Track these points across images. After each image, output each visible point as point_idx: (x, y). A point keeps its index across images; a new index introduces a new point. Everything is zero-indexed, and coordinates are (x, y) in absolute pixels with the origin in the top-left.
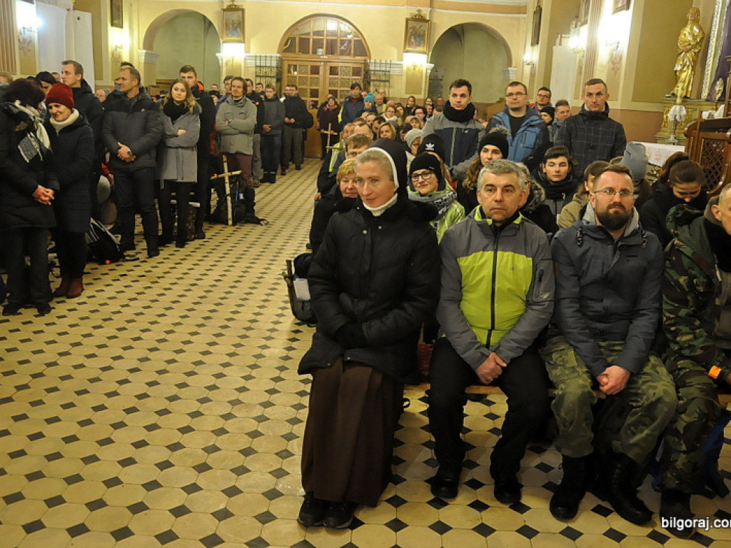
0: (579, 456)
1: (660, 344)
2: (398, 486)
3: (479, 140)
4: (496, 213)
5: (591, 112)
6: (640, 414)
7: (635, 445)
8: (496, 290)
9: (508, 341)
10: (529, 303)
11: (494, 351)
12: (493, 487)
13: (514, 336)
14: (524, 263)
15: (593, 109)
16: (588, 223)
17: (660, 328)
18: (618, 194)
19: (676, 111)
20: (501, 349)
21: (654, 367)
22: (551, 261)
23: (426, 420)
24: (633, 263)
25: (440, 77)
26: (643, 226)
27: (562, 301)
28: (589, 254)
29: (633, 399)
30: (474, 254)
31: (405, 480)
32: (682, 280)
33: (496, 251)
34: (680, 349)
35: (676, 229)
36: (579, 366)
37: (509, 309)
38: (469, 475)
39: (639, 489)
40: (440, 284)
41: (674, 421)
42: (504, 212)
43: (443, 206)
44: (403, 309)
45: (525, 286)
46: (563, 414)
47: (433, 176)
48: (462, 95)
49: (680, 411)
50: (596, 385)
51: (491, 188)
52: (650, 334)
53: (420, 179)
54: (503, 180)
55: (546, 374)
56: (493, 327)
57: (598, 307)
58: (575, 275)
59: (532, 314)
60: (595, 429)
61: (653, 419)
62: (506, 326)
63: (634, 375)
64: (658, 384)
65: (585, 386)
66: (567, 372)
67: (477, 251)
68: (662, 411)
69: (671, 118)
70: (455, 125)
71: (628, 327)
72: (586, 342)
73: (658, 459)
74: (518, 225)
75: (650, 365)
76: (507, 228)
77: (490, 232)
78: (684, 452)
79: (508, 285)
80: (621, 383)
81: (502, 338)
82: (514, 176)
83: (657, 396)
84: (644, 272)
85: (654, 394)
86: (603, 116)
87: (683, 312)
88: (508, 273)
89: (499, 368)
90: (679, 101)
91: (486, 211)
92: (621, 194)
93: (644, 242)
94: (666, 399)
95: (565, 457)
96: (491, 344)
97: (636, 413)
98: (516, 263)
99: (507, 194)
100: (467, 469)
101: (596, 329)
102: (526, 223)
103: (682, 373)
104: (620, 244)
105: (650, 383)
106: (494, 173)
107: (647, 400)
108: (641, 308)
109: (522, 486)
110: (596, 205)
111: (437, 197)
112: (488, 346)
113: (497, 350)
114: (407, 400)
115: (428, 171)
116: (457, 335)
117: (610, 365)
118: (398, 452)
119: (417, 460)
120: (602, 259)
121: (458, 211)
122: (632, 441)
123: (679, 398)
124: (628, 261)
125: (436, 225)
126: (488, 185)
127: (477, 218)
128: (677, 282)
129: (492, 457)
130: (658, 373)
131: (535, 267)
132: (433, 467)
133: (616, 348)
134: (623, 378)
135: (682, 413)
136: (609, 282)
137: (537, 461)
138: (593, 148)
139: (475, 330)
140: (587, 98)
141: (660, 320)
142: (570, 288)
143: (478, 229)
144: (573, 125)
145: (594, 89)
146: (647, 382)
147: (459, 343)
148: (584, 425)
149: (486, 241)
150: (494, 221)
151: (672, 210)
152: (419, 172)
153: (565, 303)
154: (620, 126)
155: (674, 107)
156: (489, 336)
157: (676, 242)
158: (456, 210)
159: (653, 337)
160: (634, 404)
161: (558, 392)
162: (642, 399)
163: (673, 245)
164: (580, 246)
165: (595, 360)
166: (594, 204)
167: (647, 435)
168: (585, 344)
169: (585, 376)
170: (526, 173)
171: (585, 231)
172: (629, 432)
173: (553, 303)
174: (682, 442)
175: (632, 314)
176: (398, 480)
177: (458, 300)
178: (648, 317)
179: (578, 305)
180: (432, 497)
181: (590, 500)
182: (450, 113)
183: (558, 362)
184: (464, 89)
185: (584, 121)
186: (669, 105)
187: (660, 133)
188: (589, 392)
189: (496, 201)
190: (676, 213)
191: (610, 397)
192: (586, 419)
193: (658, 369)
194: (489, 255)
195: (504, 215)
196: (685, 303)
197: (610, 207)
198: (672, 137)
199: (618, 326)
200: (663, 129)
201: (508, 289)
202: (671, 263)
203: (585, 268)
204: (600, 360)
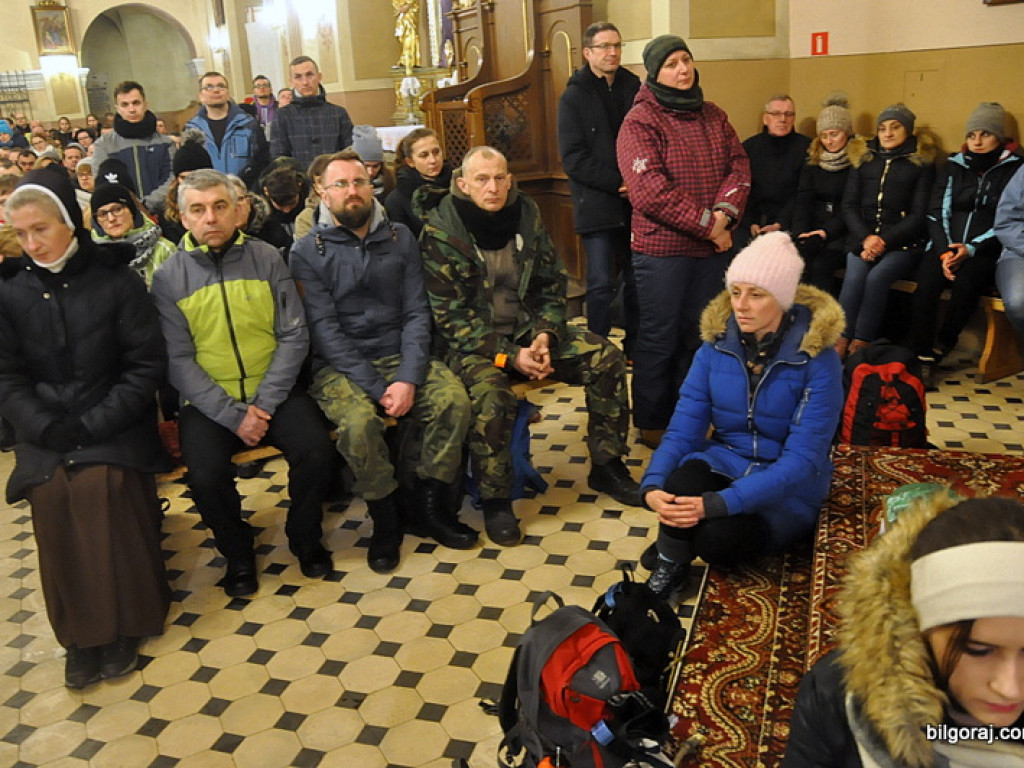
0: (384, 496)
1: (438, 346)
2: (184, 602)
3: (172, 158)
4: (211, 238)
5: (304, 98)
6: (435, 428)
7: (440, 463)
8: (235, 329)
9: (266, 387)
10: (278, 336)
11: (253, 403)
12: (298, 565)
13: (272, 378)
14: (259, 289)
15: (307, 94)
16: (326, 226)
17: (434, 329)
18: (351, 186)
19: (409, 85)
20: (261, 398)
21: (437, 372)
22: (291, 280)
23: (197, 517)
24: (387, 261)
25: (102, 85)
26: (389, 217)
27: (318, 324)
28: (336, 262)
29: (425, 413)
30: (196, 293)
31: (190, 593)
32: (444, 269)
33: (222, 282)
34: (461, 346)
35: (424, 214)
36: (356, 393)
37: (256, 348)
38: (265, 562)
39: (459, 513)
40: (164, 339)
41: (472, 427)
42: (221, 235)
43: (146, 248)
44: (126, 382)
45: (268, 315)
46: (352, 453)
47: (127, 210)
48: (135, 103)
49: (475, 412)
50: (381, 410)
51: (199, 208)
52: (425, 337)
53: (110, 216)
54: (210, 196)
55: (321, 414)
56: (244, 375)
57: (360, 321)
58: (326, 290)
59: (286, 348)
60: (393, 460)
61: (450, 429)
62: (260, 369)
63: (419, 387)
64: (446, 389)
65: (369, 414)
66: (344, 403)
67: (198, 288)
68: (457, 417)
69: (405, 94)
70: (134, 144)
71: (399, 336)
72: (357, 364)
73: (470, 474)
74: (242, 246)
75: (433, 371)
76: (228, 252)
77: (208, 261)
78: (492, 455)
79: (247, 320)
80: (407, 400)
81: (259, 385)
82: (223, 188)
83: (448, 403)
84: (402, 269)
85: (445, 401)
86: (321, 101)
87: (453, 305)
88: (244, 304)
89: (263, 422)
90: (408, 72)
91: (198, 237)
92: (356, 186)
93: (394, 235)
94: (459, 403)
95: (369, 503)
96: (248, 396)
97: (431, 429)
98: (250, 291)
99: (219, 212)
100: (262, 556)
101: (366, 347)
102: (251, 242)
103: (468, 370)
104: (367, 242)
105: (437, 391)
106: (198, 188)
107: (440, 409)
108: (409, 310)
109: (331, 553)
110: (331, 203)
111: (135, 236)
112: (244, 399)
113: (256, 402)
114: (166, 500)
115: (119, 205)
116: (202, 396)
117: (390, 384)
118: (171, 564)
119: (198, 565)
120: (352, 263)
121: (168, 249)
122: (436, 460)
123: (472, 399)
124: (381, 260)
125: (143, 272)
126: (193, 206)
127: (189, 247)
128: (440, 274)
129: (288, 531)
130: (443, 377)
131: (274, 291)
132: (220, 567)
133: (393, 363)
134: (409, 393)
135: (477, 414)
136: (366, 289)
137: (341, 520)
138: (316, 141)
139: (223, 385)
140: (296, 81)
141: (432, 319)
142: (322, 308)
143: (193, 261)
144: (286, 117)
145: (302, 68)
146: (434, 390)
147: (207, 404)
148: (380, 458)
149: (206, 274)
150: (210, 248)
151: (416, 193)
152: (107, 207)
153: (322, 325)
154: (342, 111)
155: (405, 80)
156: (242, 387)
157: (427, 228)
158: (165, 249)
159: (429, 340)
160: (427, 419)
161: (342, 429)
162: (434, 411)
163: (426, 233)
164: (323, 255)
165: (373, 382)
166: (327, 203)
167: (450, 448)
168: (356, 367)
169: (366, 402)
170: (239, 185)
171: (325, 236)
172: (430, 452)
173: (306, 329)
174: (487, 445)
175: (400, 321)
176: (181, 596)
177: (193, 353)
178: (417, 319)
179: (337, 325)
180: (229, 600)
181: (410, 542)
182: (124, 128)
183: (332, 396)
184: (134, 94)
185: (298, 110)
186: (397, 79)
187: (397, 113)
188: (375, 418)
189: (209, 223)
190: (420, 197)
191: (400, 419)
192: (380, 450)
193: (442, 373)
194: (215, 288)
195: (222, 238)
196: (453, 295)
197: (346, 202)
198: (411, 116)
199: (388, 338)
200: (399, 108)
201: (250, 325)
202: (428, 253)
203: (334, 279)
204: (379, 381)
